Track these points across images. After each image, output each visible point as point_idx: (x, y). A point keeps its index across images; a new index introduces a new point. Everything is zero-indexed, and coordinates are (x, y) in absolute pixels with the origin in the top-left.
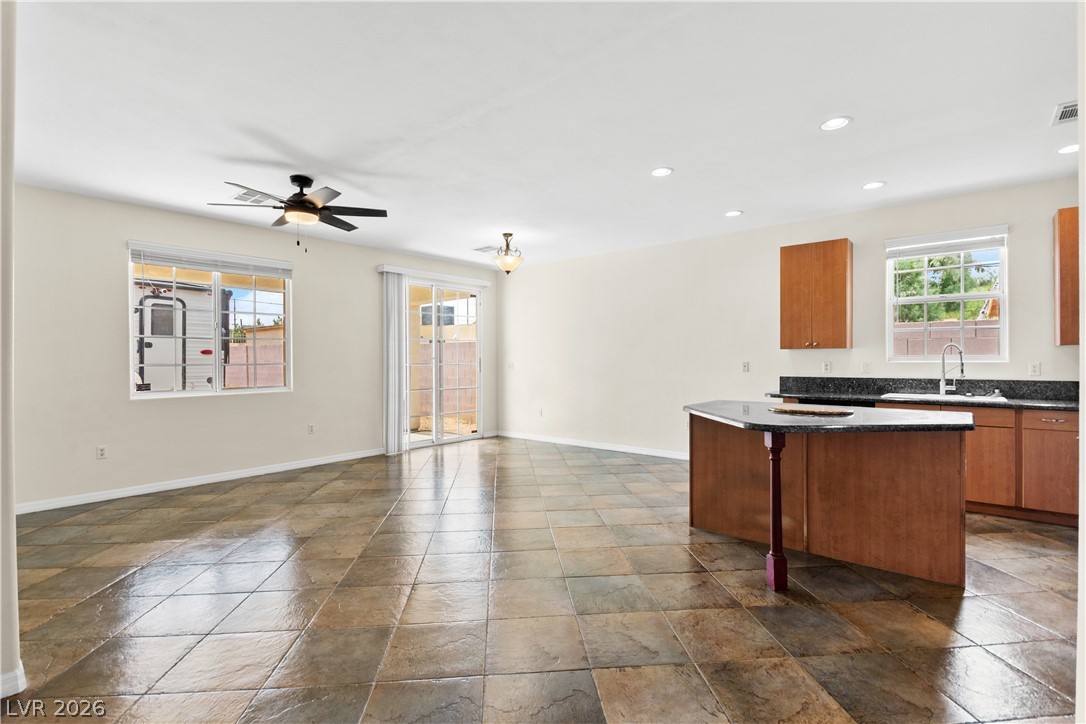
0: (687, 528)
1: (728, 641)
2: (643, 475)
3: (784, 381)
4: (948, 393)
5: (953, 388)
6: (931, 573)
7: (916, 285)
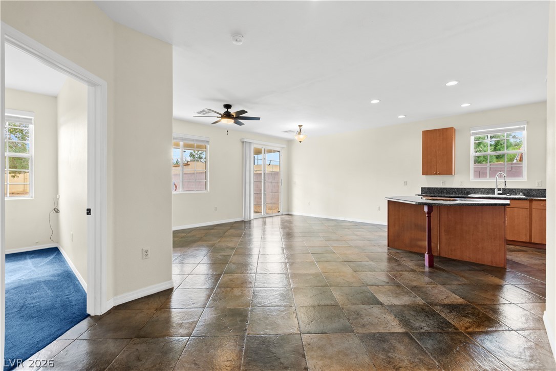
0: (387, 248)
1: (414, 280)
2: (361, 230)
3: (423, 189)
4: (499, 194)
5: (501, 192)
6: (492, 262)
7: (482, 146)
